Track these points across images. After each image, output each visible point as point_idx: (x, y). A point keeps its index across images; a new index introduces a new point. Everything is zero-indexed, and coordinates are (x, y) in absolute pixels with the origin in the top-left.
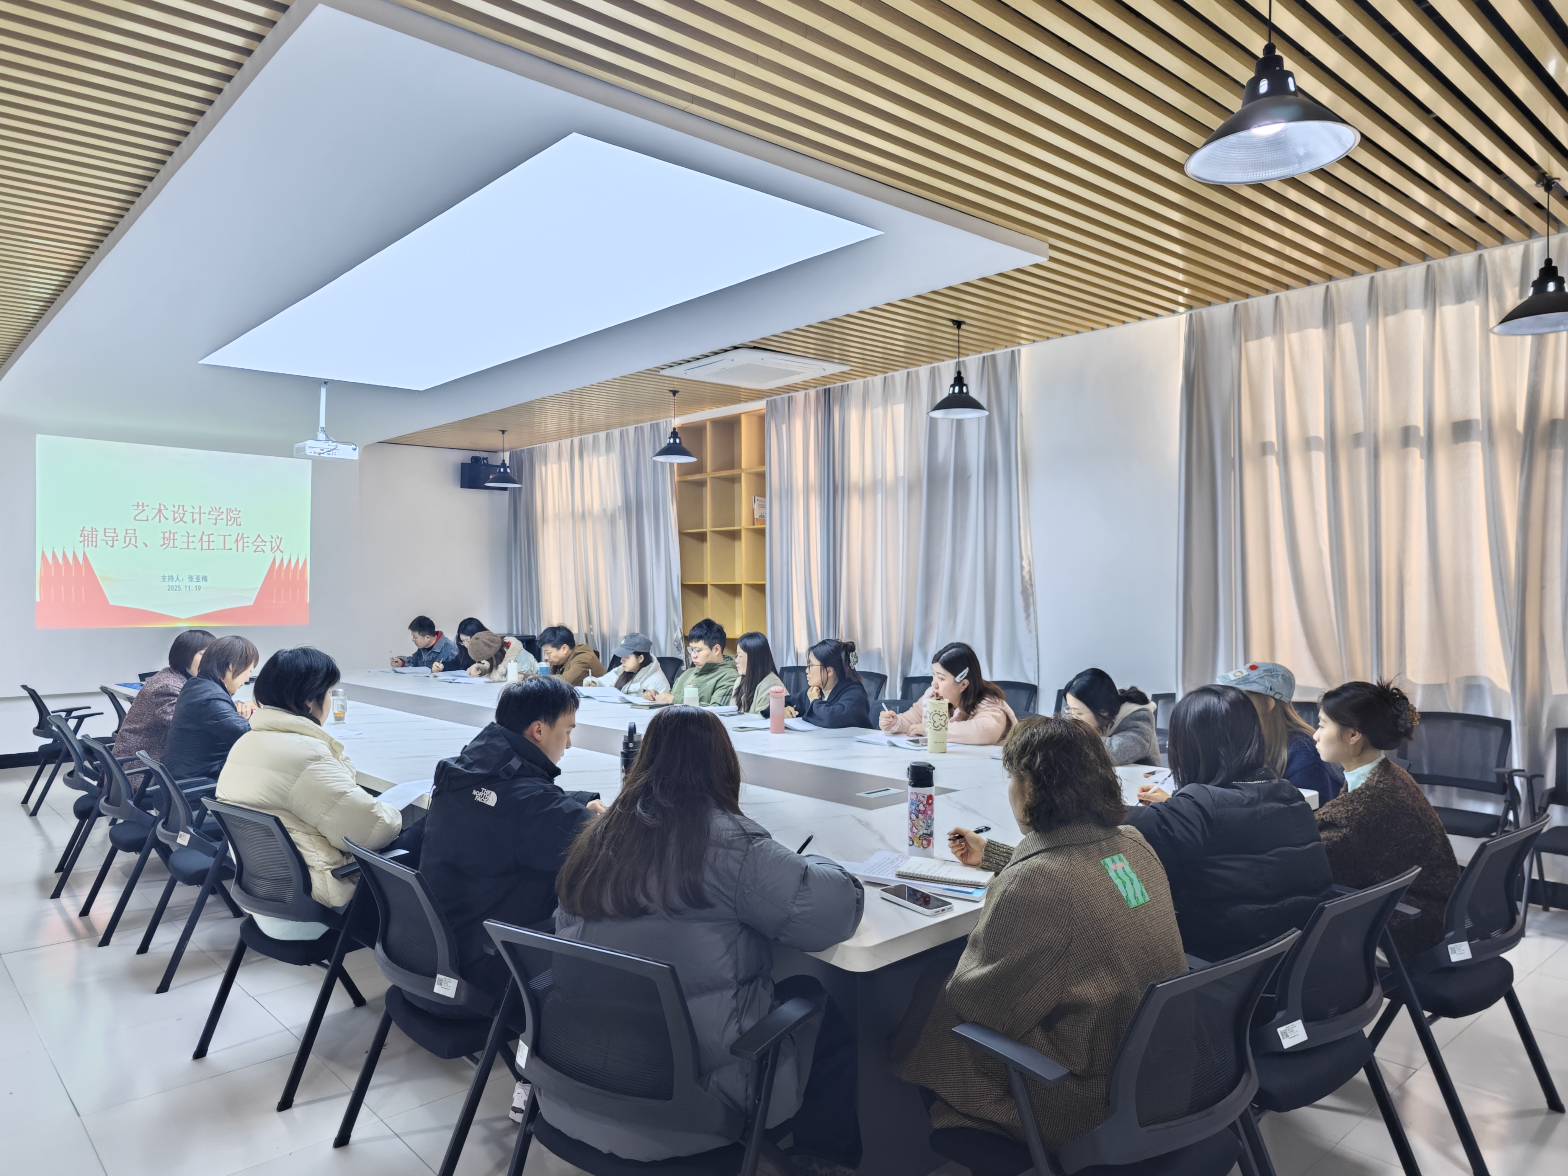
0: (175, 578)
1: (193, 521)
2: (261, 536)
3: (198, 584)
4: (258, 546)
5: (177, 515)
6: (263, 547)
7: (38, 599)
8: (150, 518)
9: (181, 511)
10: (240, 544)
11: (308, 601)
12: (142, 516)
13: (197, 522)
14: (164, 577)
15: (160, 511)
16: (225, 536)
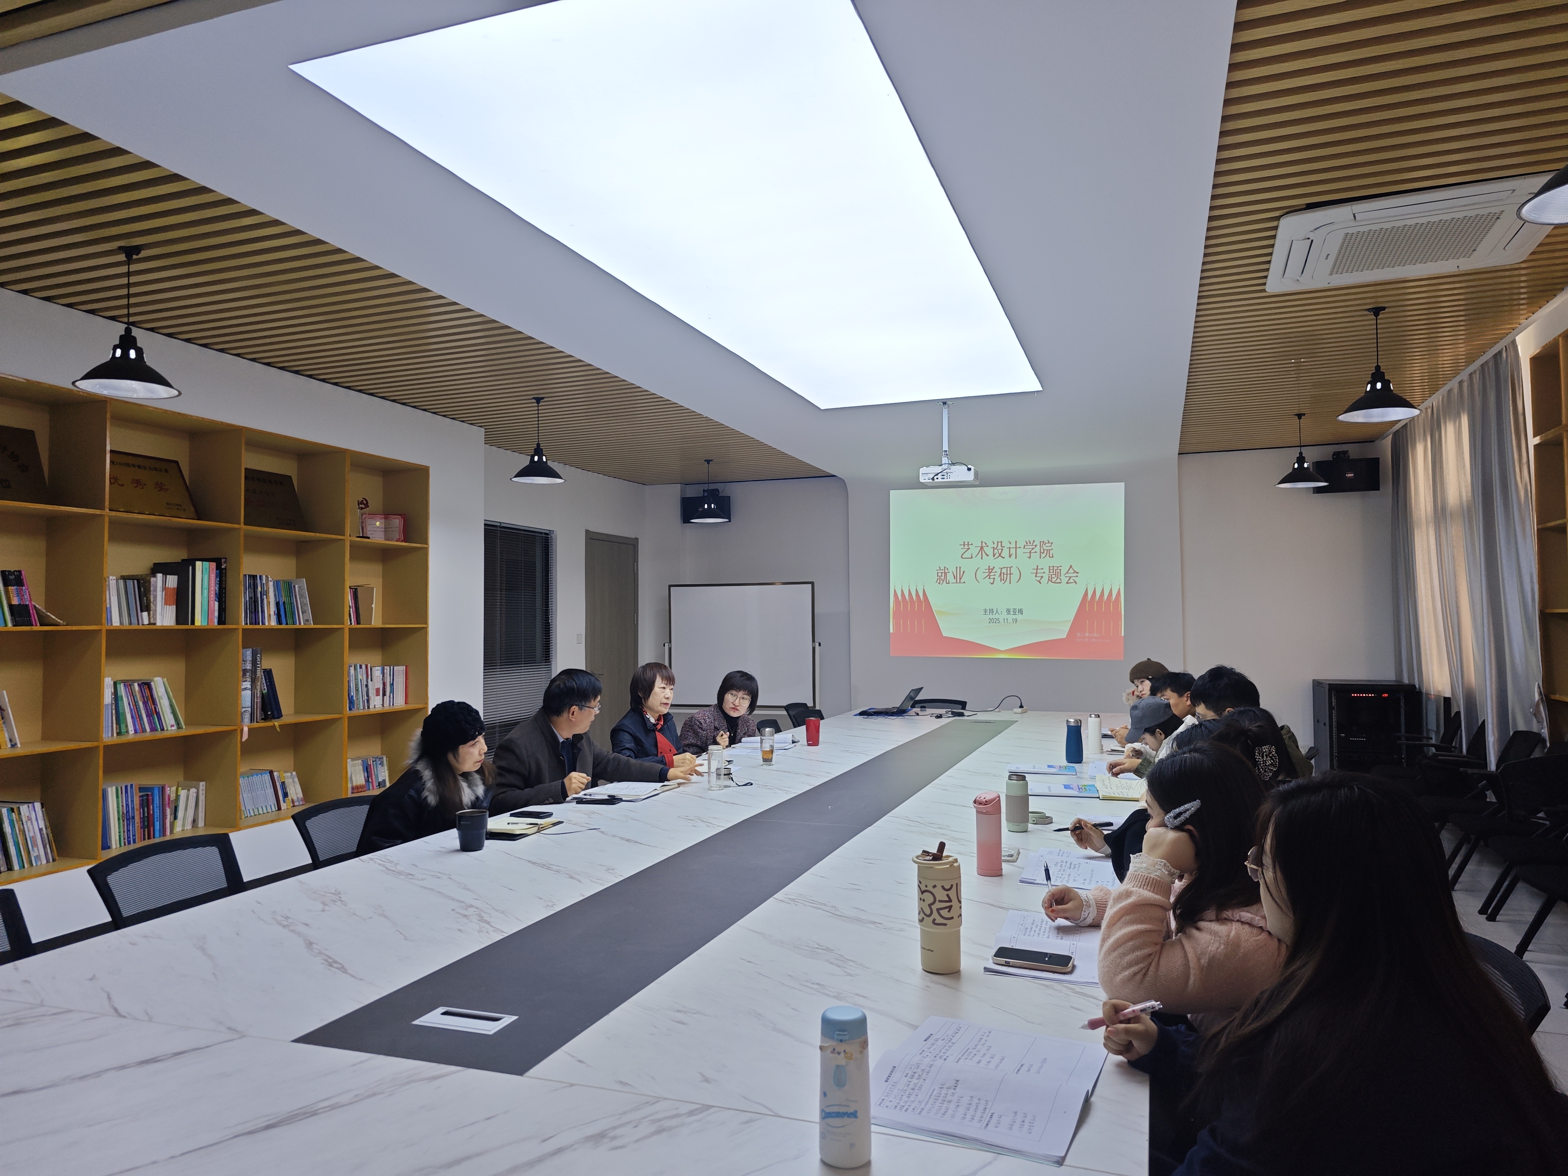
0: (995, 612)
1: (1010, 556)
3: (1014, 617)
4: (1070, 577)
5: (996, 551)
6: (1075, 579)
7: (891, 631)
8: (974, 556)
9: (999, 547)
11: (1123, 635)
12: (967, 555)
13: (1013, 556)
14: (985, 611)
15: (982, 548)
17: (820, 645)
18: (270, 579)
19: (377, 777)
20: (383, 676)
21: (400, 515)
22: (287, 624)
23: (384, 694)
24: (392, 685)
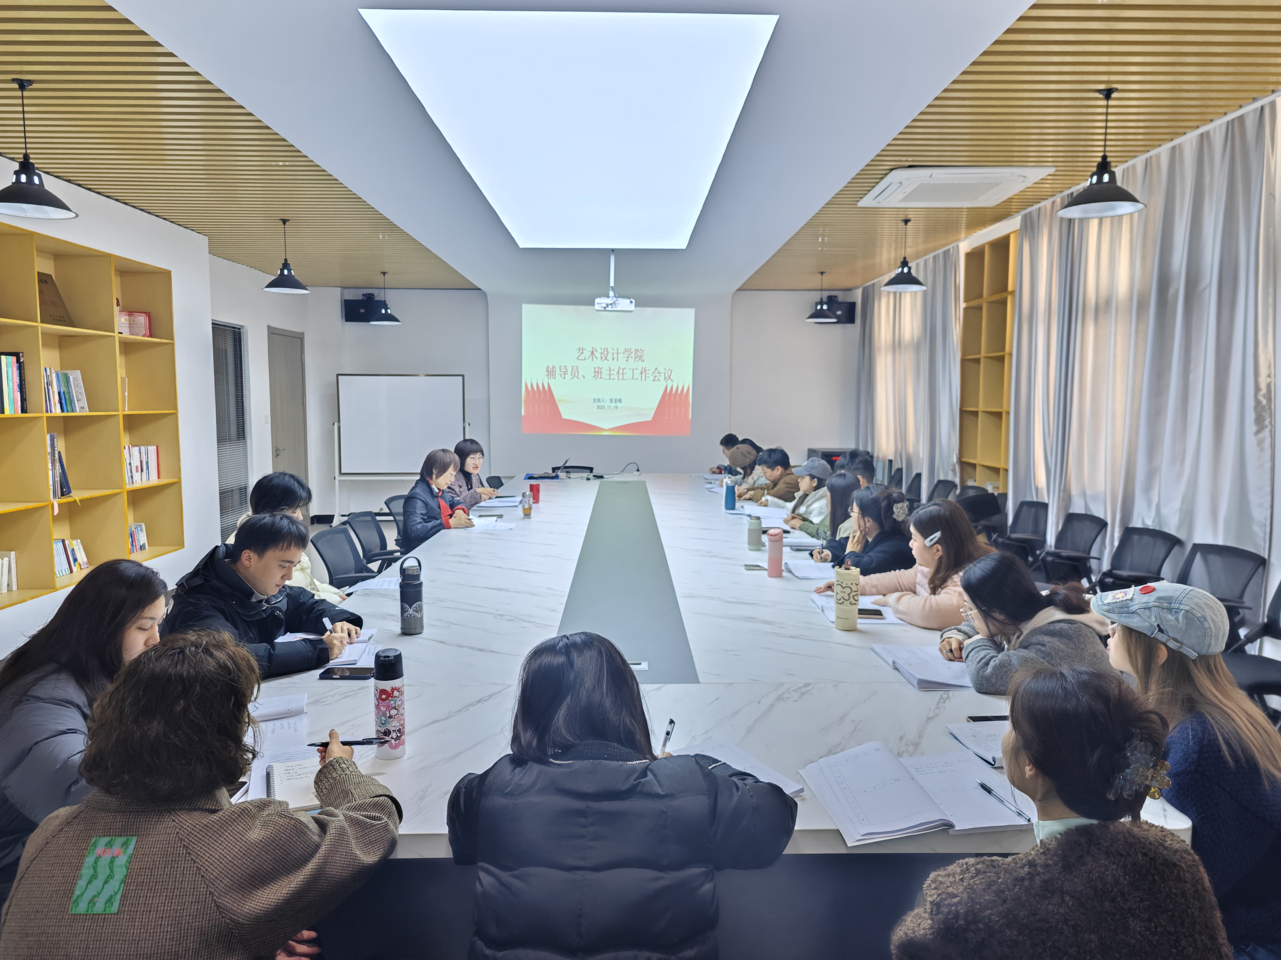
0: (601, 400)
1: (613, 359)
2: (658, 369)
3: (616, 405)
4: (655, 377)
5: (603, 355)
6: (659, 378)
7: (523, 413)
8: (587, 358)
9: (606, 352)
10: (644, 375)
11: (690, 417)
12: (582, 357)
13: (616, 360)
14: (595, 400)
15: (592, 353)
16: (633, 370)
17: (469, 424)
18: (53, 371)
19: (139, 541)
20: (140, 455)
21: (145, 313)
22: (68, 412)
23: (142, 471)
24: (147, 463)
